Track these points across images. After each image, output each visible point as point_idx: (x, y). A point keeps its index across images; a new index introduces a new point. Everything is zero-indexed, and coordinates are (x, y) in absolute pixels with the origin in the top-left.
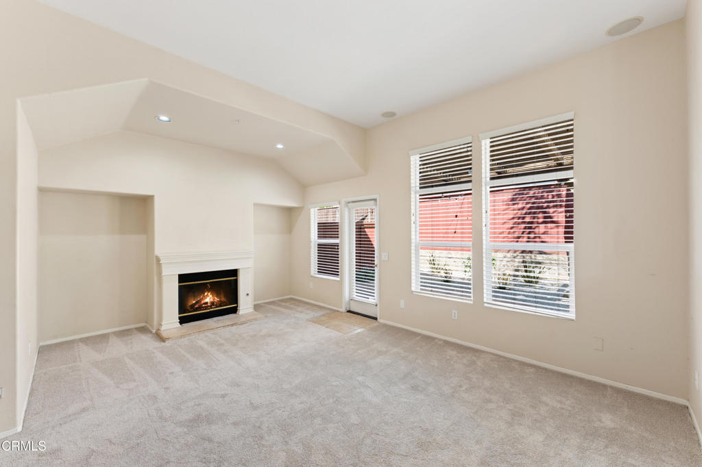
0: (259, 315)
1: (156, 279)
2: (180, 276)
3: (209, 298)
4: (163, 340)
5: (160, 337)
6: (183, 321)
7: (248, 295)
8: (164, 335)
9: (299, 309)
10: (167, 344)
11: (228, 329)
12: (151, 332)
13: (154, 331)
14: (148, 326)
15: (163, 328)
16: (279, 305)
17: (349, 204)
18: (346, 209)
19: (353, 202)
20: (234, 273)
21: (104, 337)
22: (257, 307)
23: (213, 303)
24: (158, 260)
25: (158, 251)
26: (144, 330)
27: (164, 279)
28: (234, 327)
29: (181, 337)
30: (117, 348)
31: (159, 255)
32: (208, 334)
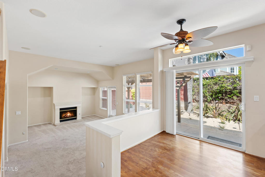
0: (83, 120)
1: (53, 110)
2: (60, 109)
3: (69, 114)
4: (55, 126)
5: (54, 125)
6: (61, 121)
7: (80, 114)
8: (56, 125)
9: (95, 118)
10: (57, 127)
11: (73, 123)
12: (52, 124)
13: (53, 124)
14: (51, 122)
15: (55, 123)
16: (90, 117)
17: (110, 88)
18: (109, 89)
19: (111, 87)
20: (76, 108)
21: (40, 125)
22: (82, 118)
23: (70, 116)
24: (54, 104)
25: (55, 102)
26: (50, 124)
27: (56, 110)
28: (75, 123)
29: (60, 125)
30: (44, 128)
31: (55, 103)
32: (68, 124)
